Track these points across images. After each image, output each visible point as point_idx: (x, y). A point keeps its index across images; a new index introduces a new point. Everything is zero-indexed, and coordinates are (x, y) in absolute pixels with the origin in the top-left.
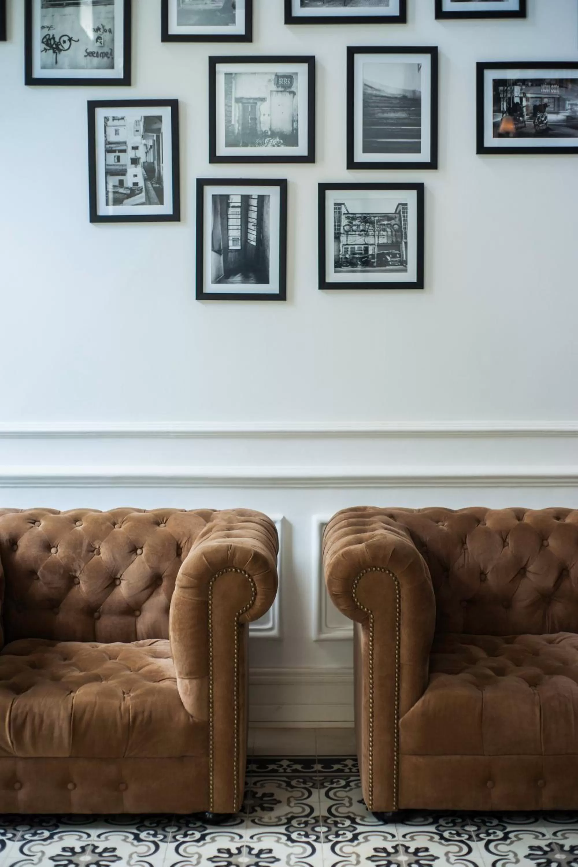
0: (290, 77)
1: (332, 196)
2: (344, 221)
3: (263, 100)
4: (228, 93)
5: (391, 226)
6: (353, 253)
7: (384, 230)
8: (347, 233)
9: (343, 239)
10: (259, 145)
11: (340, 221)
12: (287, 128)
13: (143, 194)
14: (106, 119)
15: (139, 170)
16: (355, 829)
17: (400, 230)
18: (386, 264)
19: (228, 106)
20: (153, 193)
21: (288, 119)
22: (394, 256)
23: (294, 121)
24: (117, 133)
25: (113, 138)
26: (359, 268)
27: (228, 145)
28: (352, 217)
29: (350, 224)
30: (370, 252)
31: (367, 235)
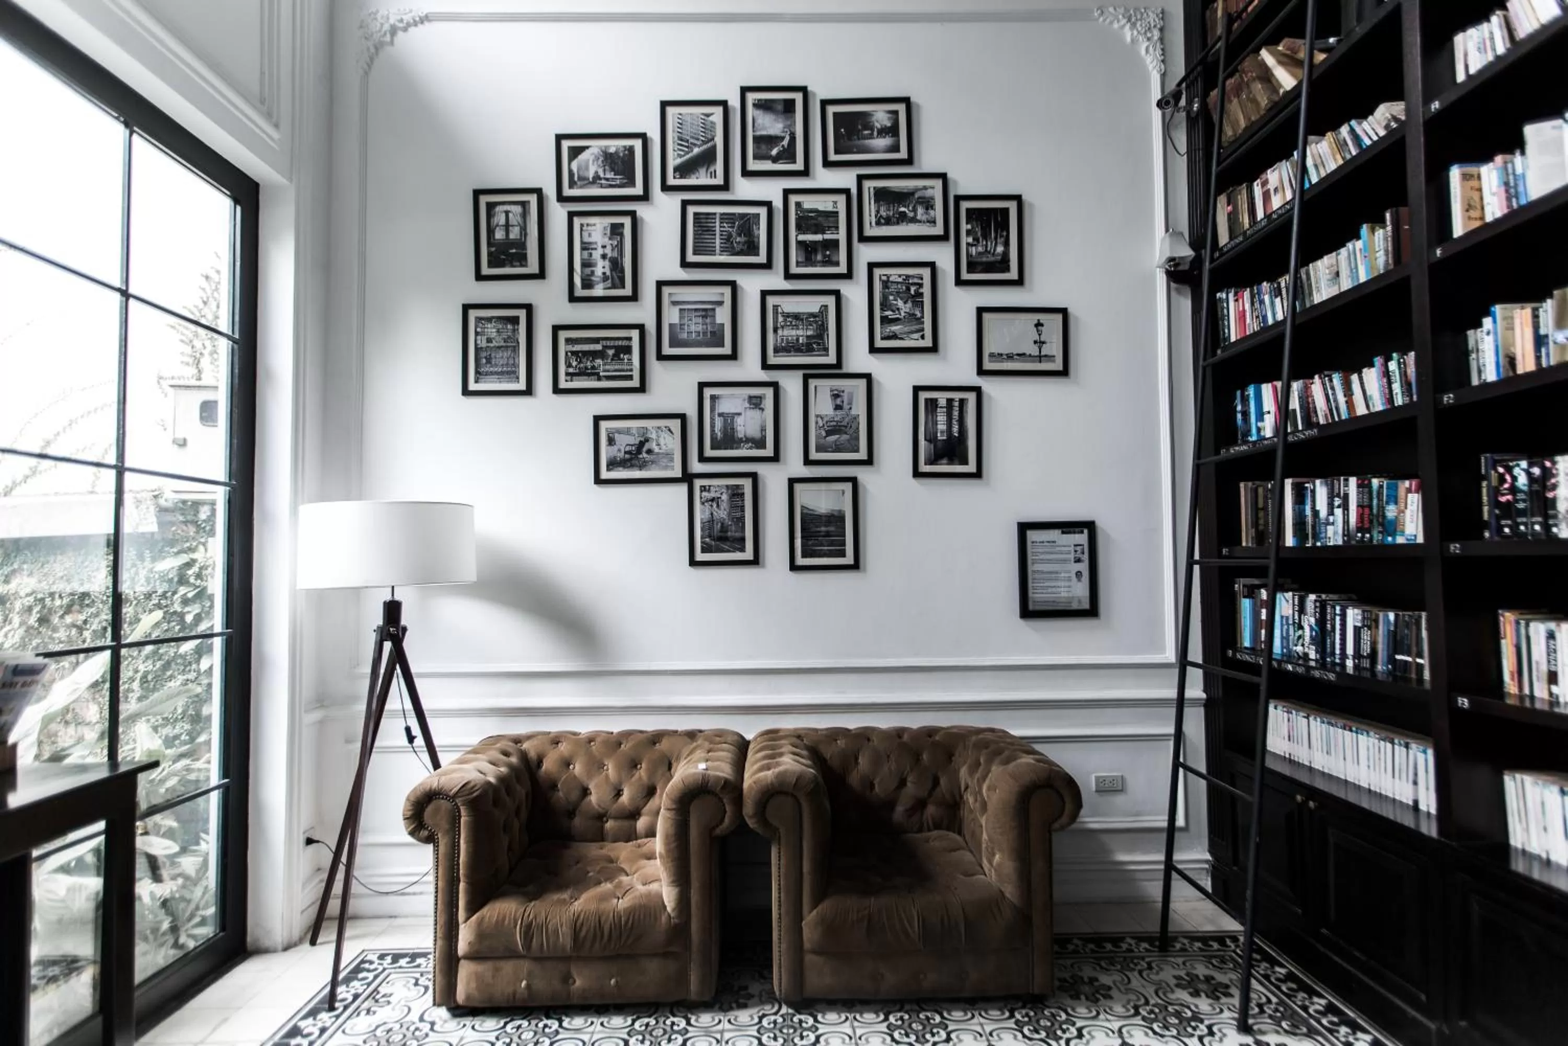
0: (760, 398)
1: (771, 301)
2: (781, 319)
3: (739, 414)
4: (713, 409)
5: (816, 322)
6: (788, 342)
7: (811, 325)
8: (782, 327)
9: (780, 332)
10: (737, 448)
11: (777, 318)
12: (757, 434)
13: (610, 281)
14: (582, 225)
15: (607, 263)
16: (817, 1029)
17: (823, 325)
18: (813, 350)
19: (712, 420)
20: (617, 281)
21: (759, 429)
22: (819, 344)
23: (763, 429)
24: (590, 235)
25: (586, 239)
26: (792, 353)
27: (713, 448)
28: (787, 316)
29: (785, 321)
30: (801, 341)
31: (798, 329)
